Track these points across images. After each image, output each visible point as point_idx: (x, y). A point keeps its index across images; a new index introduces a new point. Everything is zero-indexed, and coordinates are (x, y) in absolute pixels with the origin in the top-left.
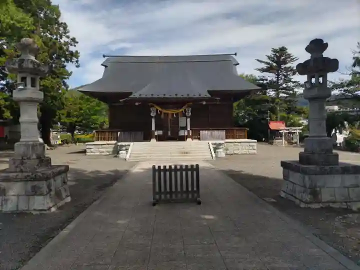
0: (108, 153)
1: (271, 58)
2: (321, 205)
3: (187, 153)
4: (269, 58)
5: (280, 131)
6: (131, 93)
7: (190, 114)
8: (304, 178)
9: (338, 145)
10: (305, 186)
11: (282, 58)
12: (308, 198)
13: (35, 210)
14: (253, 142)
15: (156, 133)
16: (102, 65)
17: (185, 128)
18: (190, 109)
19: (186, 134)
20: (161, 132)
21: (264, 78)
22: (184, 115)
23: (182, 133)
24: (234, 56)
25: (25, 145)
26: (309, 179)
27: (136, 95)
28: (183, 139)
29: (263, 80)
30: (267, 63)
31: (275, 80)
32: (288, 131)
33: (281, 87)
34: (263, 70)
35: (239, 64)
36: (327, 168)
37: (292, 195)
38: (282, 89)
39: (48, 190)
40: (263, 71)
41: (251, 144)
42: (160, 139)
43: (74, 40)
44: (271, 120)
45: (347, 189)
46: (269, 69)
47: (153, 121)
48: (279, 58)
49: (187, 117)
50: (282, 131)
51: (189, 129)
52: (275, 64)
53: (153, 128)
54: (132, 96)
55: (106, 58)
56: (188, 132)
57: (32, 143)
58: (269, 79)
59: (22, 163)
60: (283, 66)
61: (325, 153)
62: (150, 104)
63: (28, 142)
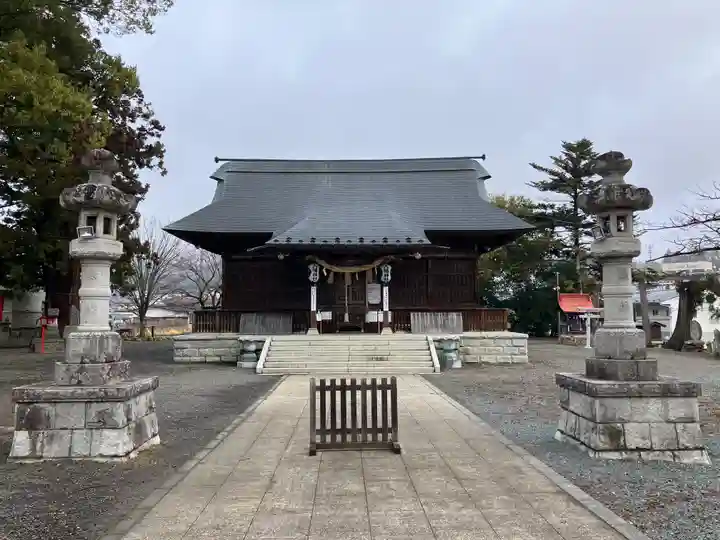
0: (217, 359)
1: (561, 161)
2: (625, 455)
3: (381, 359)
4: (557, 161)
5: (581, 316)
6: (269, 236)
7: (389, 278)
8: (592, 404)
9: (705, 347)
10: (593, 419)
11: (583, 162)
12: (600, 440)
13: (101, 456)
14: (521, 339)
15: (319, 318)
16: (211, 177)
17: (379, 307)
18: (390, 268)
19: (381, 319)
20: (328, 316)
21: (546, 204)
22: (377, 279)
23: (373, 317)
24: (480, 161)
25: (88, 337)
26: (601, 405)
27: (280, 239)
28: (374, 328)
29: (544, 207)
30: (552, 173)
31: (570, 206)
32: (598, 316)
33: (583, 222)
34: (545, 187)
35: (489, 177)
36: (634, 385)
37: (574, 438)
38: (585, 226)
39: (125, 420)
40: (545, 189)
41: (515, 342)
42: (326, 328)
43: (156, 124)
44: (562, 291)
45: (673, 425)
46: (558, 185)
47: (314, 290)
48: (576, 162)
49: (383, 284)
50: (585, 316)
51: (386, 308)
52: (568, 175)
53: (314, 307)
54: (271, 241)
55: (221, 163)
56: (386, 314)
57: (100, 334)
58: (558, 205)
59: (81, 370)
60: (586, 180)
61: (632, 358)
62: (308, 257)
63: (95, 331)
